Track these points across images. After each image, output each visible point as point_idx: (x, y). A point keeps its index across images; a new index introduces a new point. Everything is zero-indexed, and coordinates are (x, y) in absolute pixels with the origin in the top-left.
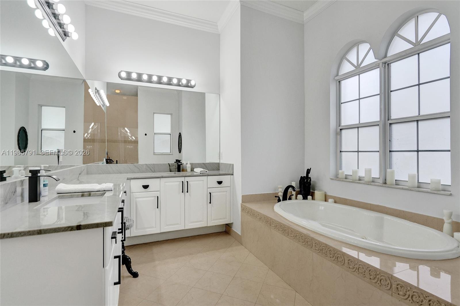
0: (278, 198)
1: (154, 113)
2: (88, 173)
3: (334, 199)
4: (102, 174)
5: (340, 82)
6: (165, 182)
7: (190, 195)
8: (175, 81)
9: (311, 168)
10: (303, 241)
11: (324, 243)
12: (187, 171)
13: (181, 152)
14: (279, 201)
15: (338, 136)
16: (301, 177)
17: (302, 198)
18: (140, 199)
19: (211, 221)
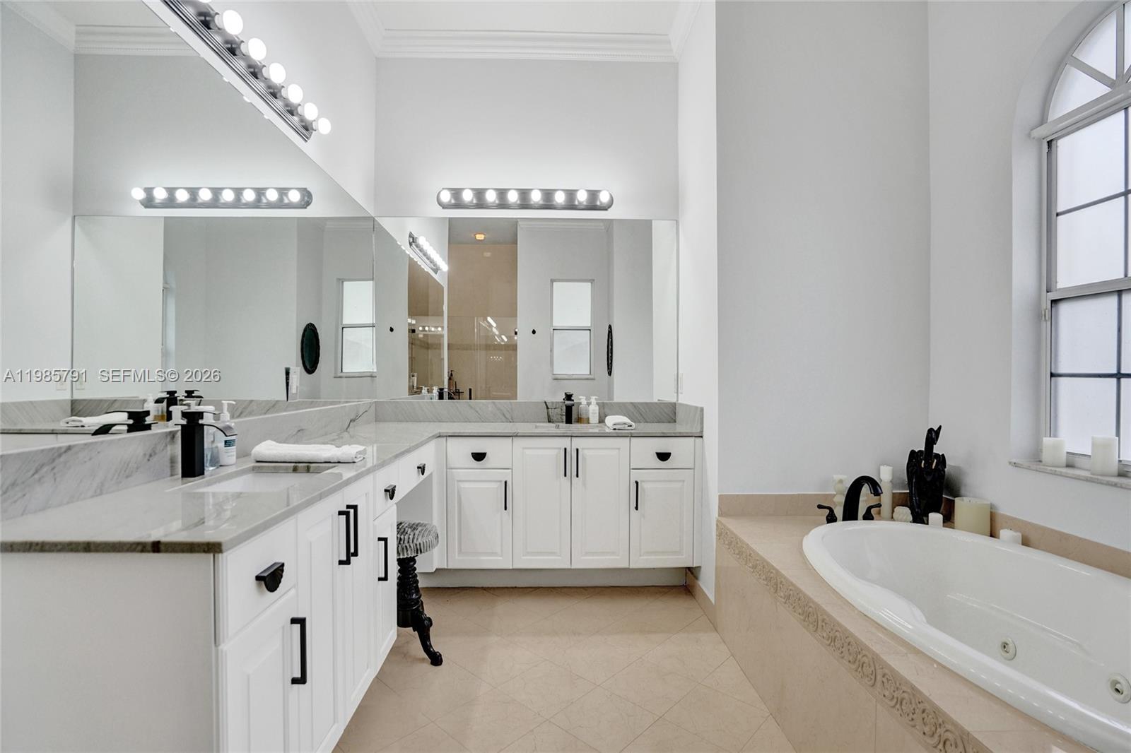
0: (828, 511)
1: (552, 281)
2: (378, 419)
3: (1020, 532)
4: (403, 421)
5: (1054, 143)
6: (524, 448)
7: (584, 484)
8: (560, 198)
9: (940, 427)
10: (851, 658)
11: (907, 682)
12: (589, 423)
13: (611, 372)
14: (831, 518)
15: (1044, 324)
16: (912, 453)
17: (911, 518)
18: (466, 485)
19: (640, 556)
